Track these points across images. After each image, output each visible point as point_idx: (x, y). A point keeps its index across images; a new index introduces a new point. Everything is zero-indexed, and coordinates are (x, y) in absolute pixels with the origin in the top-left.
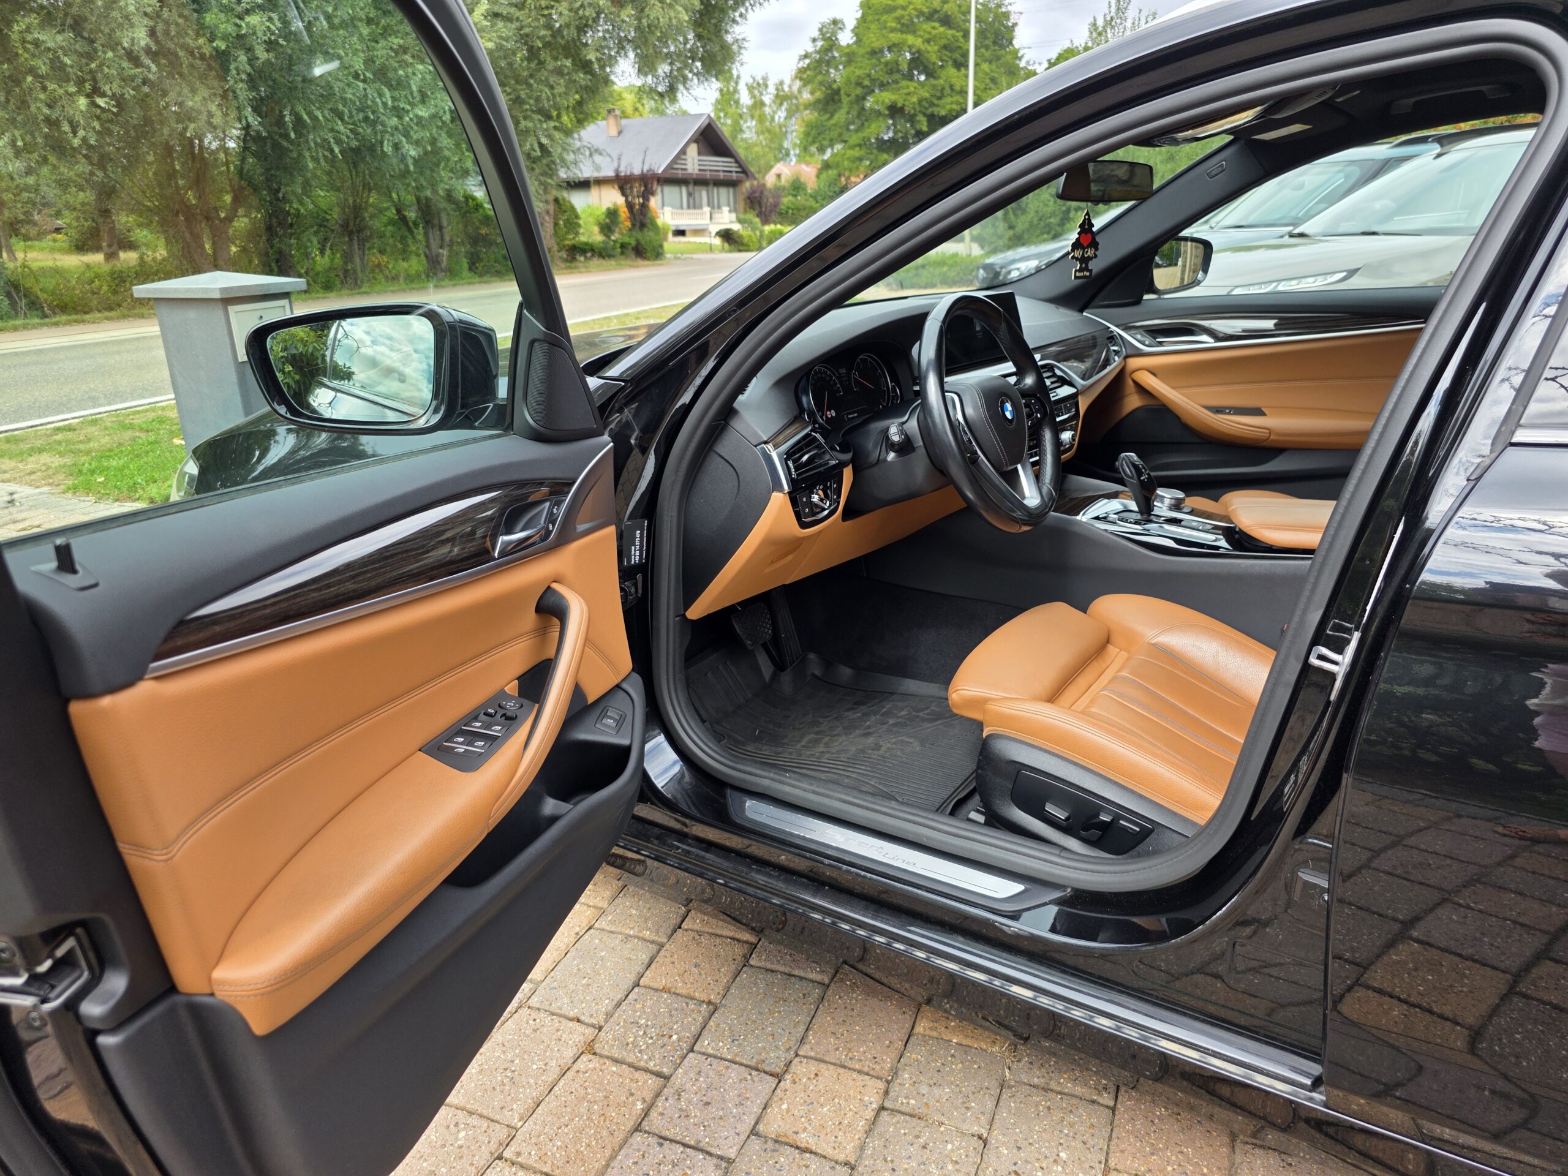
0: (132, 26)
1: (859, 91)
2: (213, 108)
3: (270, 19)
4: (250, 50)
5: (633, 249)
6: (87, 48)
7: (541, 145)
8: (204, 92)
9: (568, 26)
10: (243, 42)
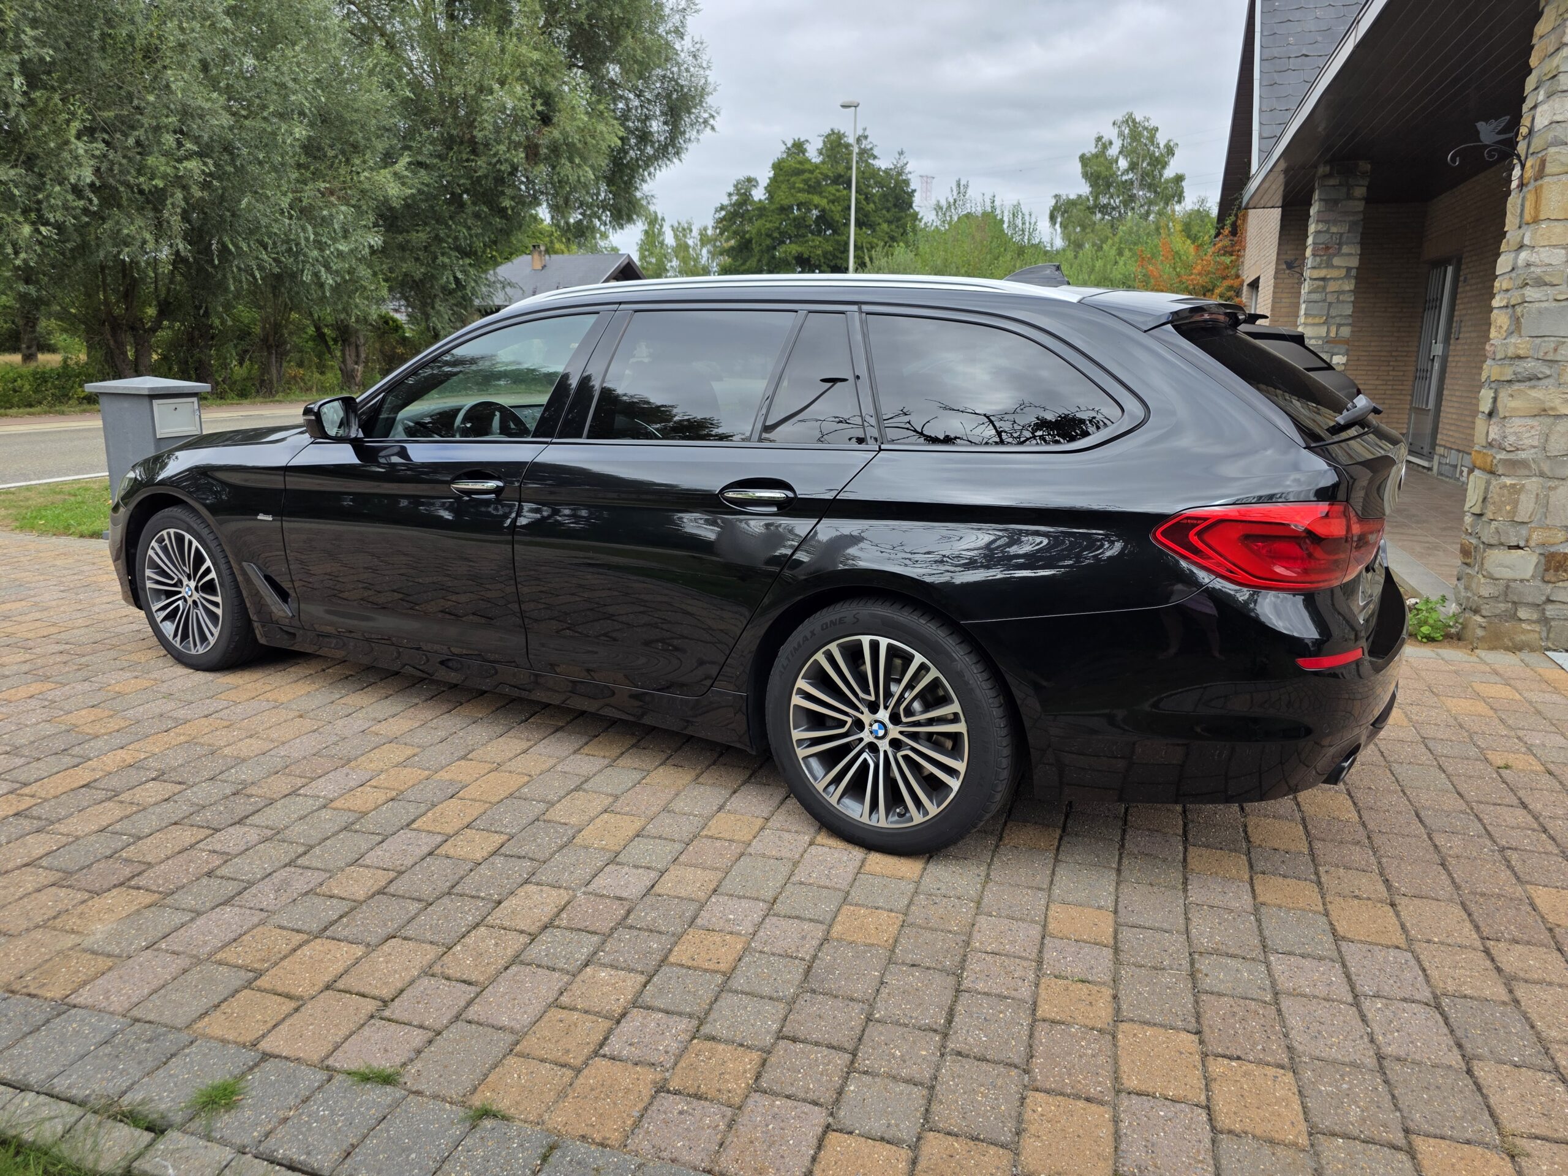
0: (80, 165)
2: (148, 236)
3: (205, 164)
4: (185, 188)
6: (37, 182)
7: (456, 279)
8: (139, 222)
9: (486, 177)
10: (180, 182)
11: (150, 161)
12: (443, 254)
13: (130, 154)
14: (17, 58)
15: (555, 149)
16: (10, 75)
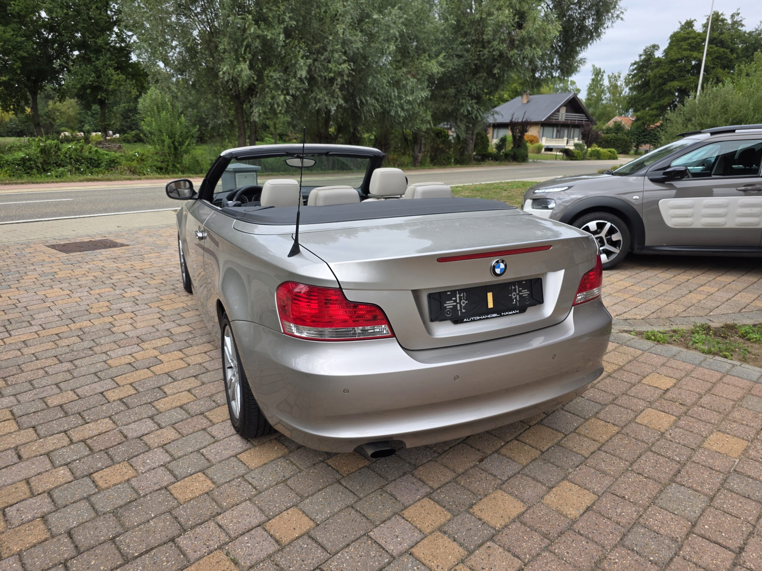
0: (302, 70)
1: (660, 81)
2: (326, 98)
3: (350, 65)
4: (343, 76)
5: (512, 157)
6: (287, 78)
7: (468, 111)
8: (325, 92)
9: (488, 58)
10: (341, 74)
11: (330, 65)
12: (463, 99)
13: (323, 63)
14: (282, 26)
15: (523, 41)
16: (280, 34)
